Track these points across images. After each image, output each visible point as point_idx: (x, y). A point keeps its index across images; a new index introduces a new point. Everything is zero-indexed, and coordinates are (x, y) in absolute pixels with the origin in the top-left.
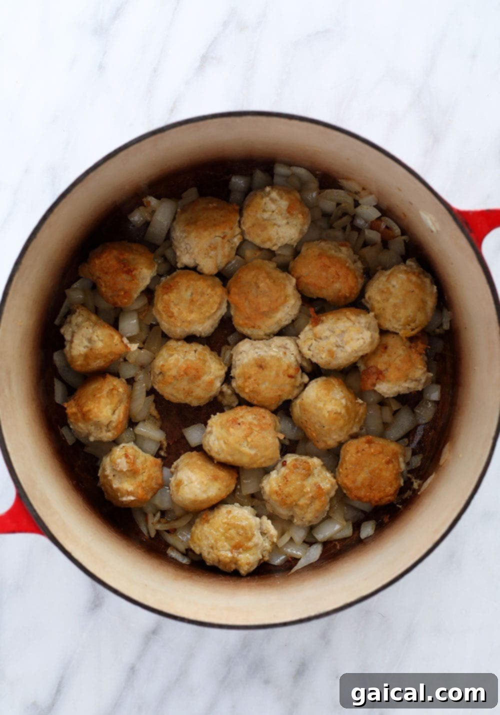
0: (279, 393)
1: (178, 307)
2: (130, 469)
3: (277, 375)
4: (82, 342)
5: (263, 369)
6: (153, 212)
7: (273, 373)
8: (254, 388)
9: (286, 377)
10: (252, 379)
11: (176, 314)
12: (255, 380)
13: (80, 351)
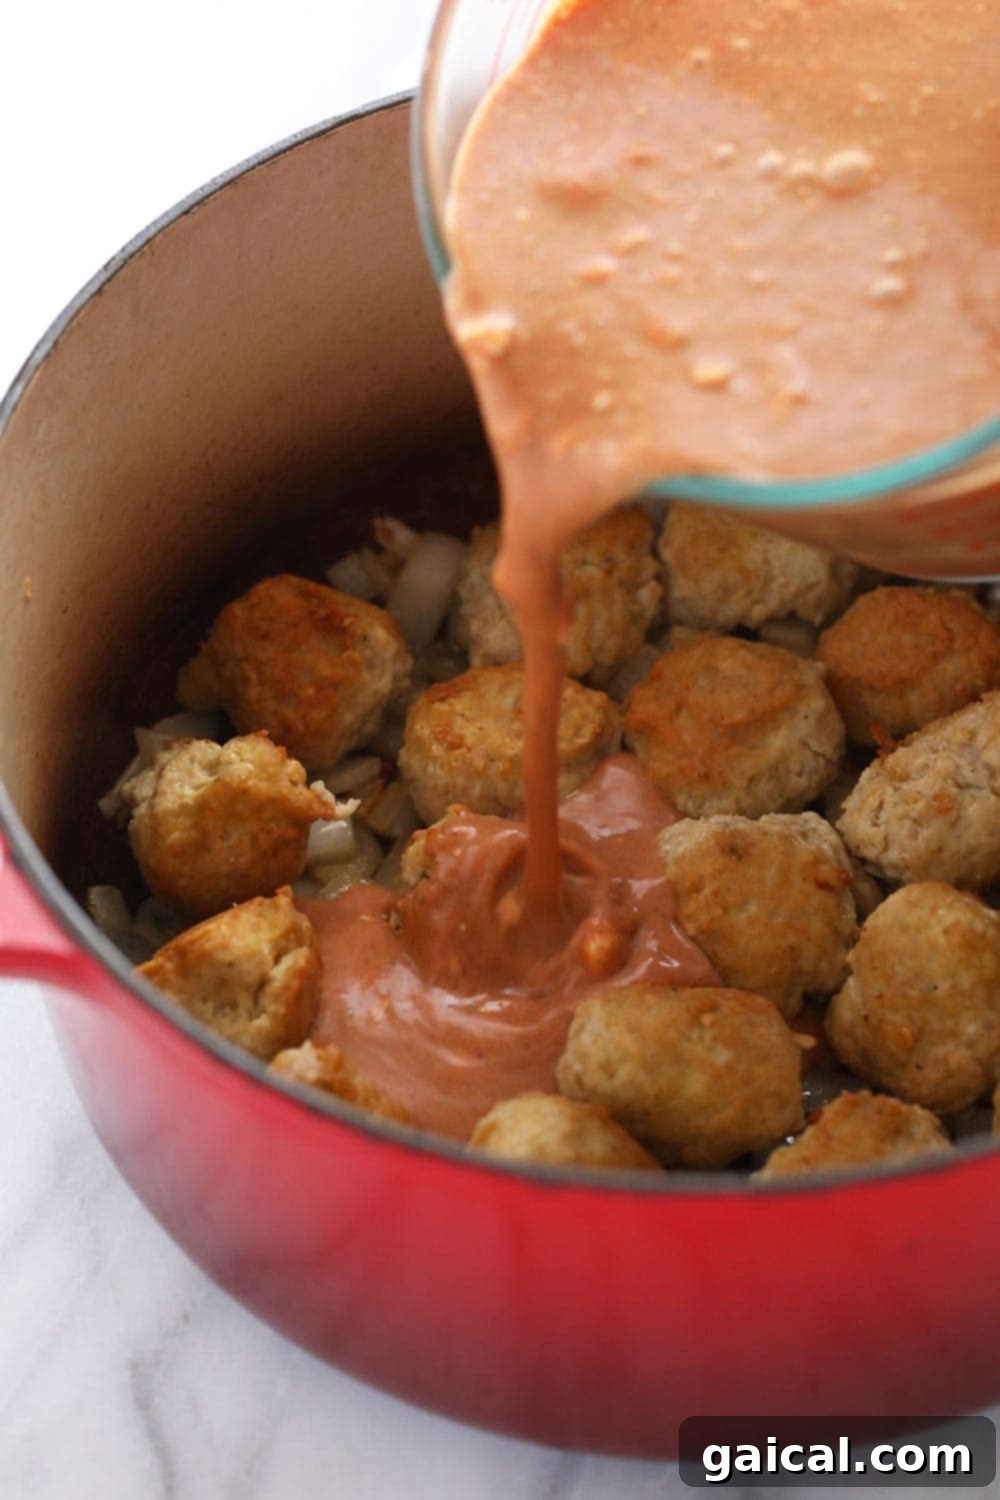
0: (791, 939)
1: (478, 724)
2: (327, 1077)
3: (784, 879)
4: (191, 774)
5: (740, 858)
6: (397, 567)
7: (771, 875)
8: (713, 920)
9: (810, 887)
10: (707, 891)
11: (470, 740)
12: (716, 893)
13: (181, 797)
